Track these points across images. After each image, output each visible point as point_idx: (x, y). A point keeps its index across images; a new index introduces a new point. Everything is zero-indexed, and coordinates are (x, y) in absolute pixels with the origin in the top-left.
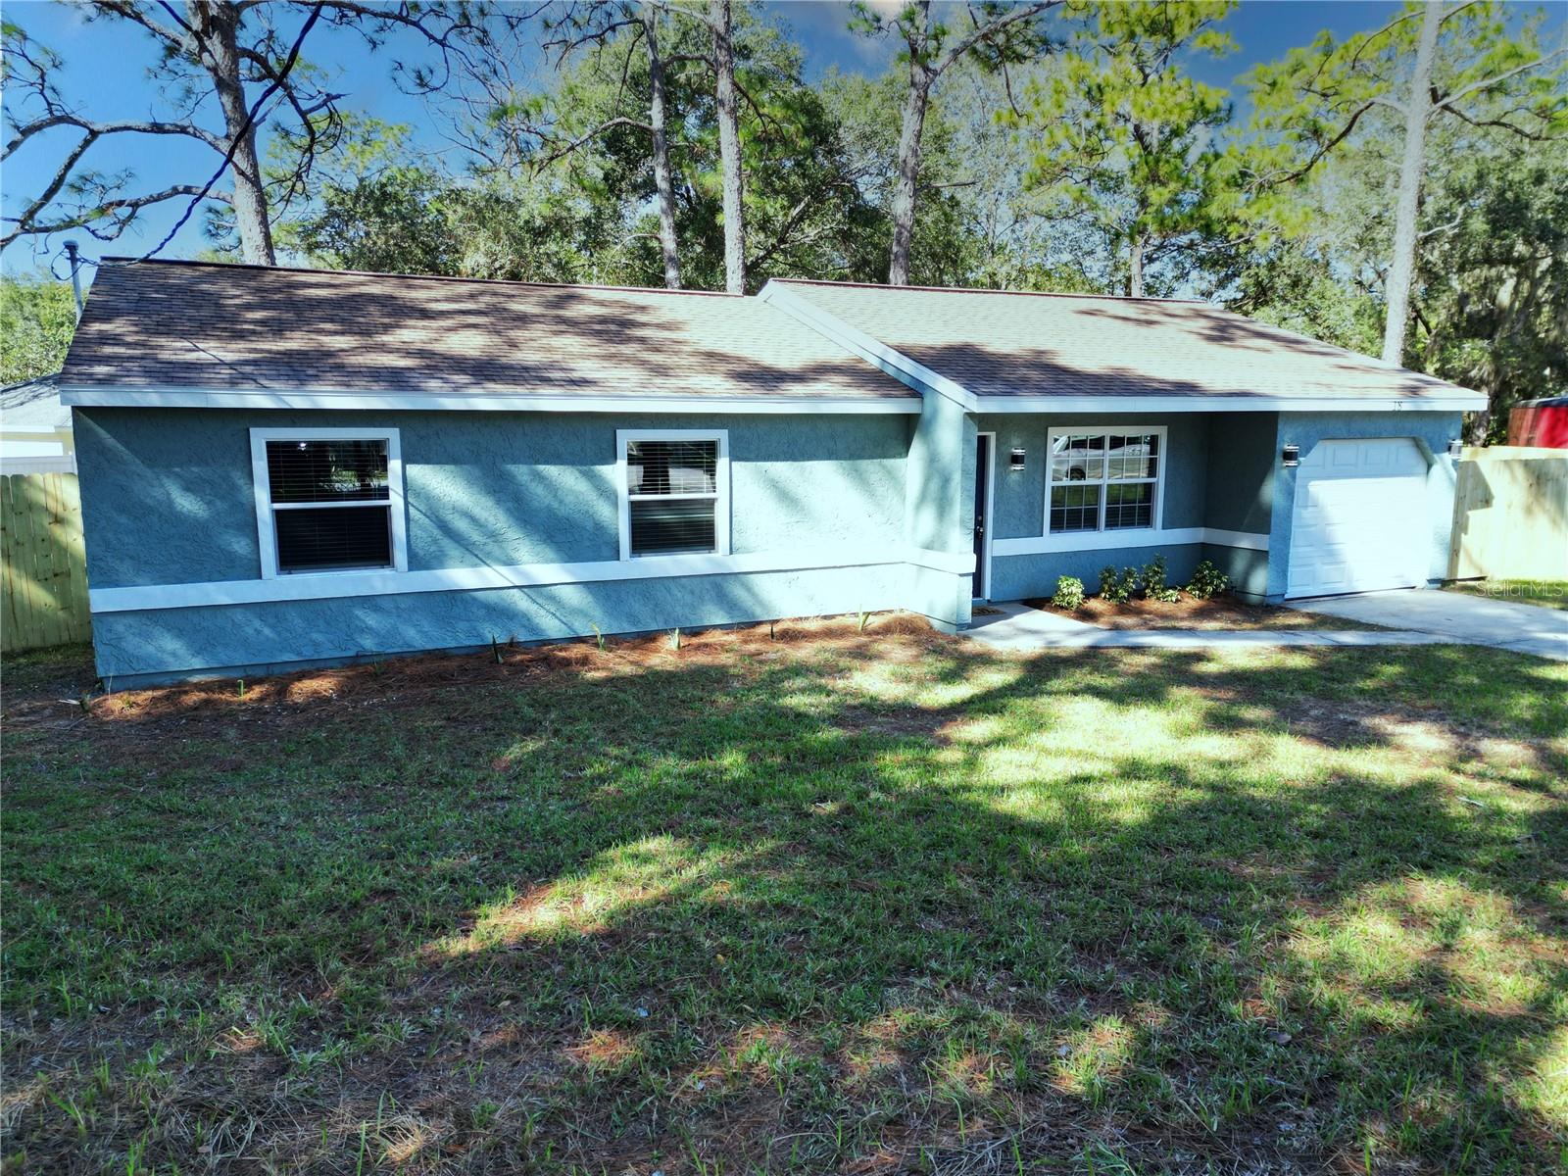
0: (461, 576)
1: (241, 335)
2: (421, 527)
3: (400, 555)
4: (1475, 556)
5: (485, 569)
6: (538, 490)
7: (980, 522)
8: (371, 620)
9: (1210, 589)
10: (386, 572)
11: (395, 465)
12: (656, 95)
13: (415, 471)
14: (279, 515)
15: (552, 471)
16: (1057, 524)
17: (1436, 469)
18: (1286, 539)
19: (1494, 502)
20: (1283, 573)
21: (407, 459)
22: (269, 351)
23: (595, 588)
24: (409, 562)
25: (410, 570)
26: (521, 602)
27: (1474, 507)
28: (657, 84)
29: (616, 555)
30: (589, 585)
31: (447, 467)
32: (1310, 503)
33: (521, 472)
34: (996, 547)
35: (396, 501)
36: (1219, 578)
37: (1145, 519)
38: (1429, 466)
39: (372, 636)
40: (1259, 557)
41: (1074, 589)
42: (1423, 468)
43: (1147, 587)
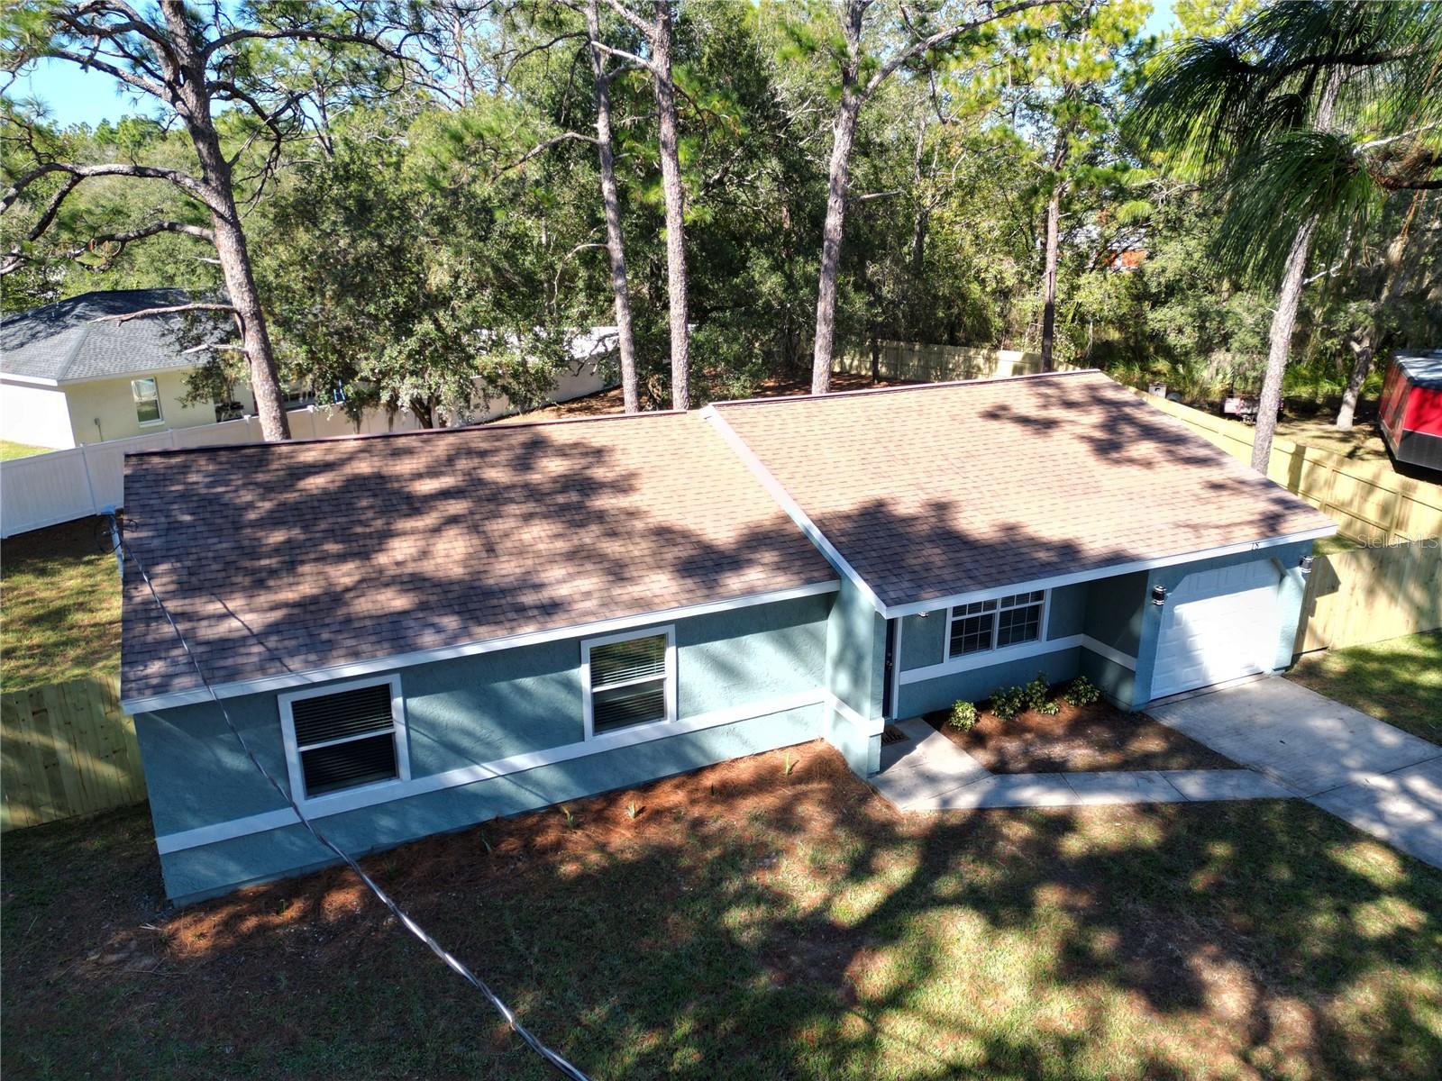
0: (458, 776)
1: (259, 582)
2: (423, 746)
3: (404, 770)
4: (1319, 631)
5: (477, 768)
6: (515, 698)
7: (889, 658)
8: (386, 822)
9: (1084, 701)
10: (394, 783)
11: (397, 702)
12: (602, 109)
13: (415, 704)
14: (304, 755)
15: (528, 682)
16: (956, 650)
17: (1288, 581)
18: (1151, 660)
19: (1341, 587)
20: (1147, 686)
21: (406, 695)
22: (286, 605)
23: (564, 765)
24: (412, 773)
25: (413, 778)
26: (507, 787)
27: (1322, 593)
28: (603, 98)
29: (582, 738)
30: (562, 765)
31: (441, 695)
32: (1174, 621)
33: (503, 686)
34: (902, 678)
35: (400, 730)
36: (1092, 692)
37: (1033, 634)
38: (1282, 577)
39: (387, 831)
40: (1127, 674)
41: (968, 713)
42: (1276, 577)
43: (1031, 700)
